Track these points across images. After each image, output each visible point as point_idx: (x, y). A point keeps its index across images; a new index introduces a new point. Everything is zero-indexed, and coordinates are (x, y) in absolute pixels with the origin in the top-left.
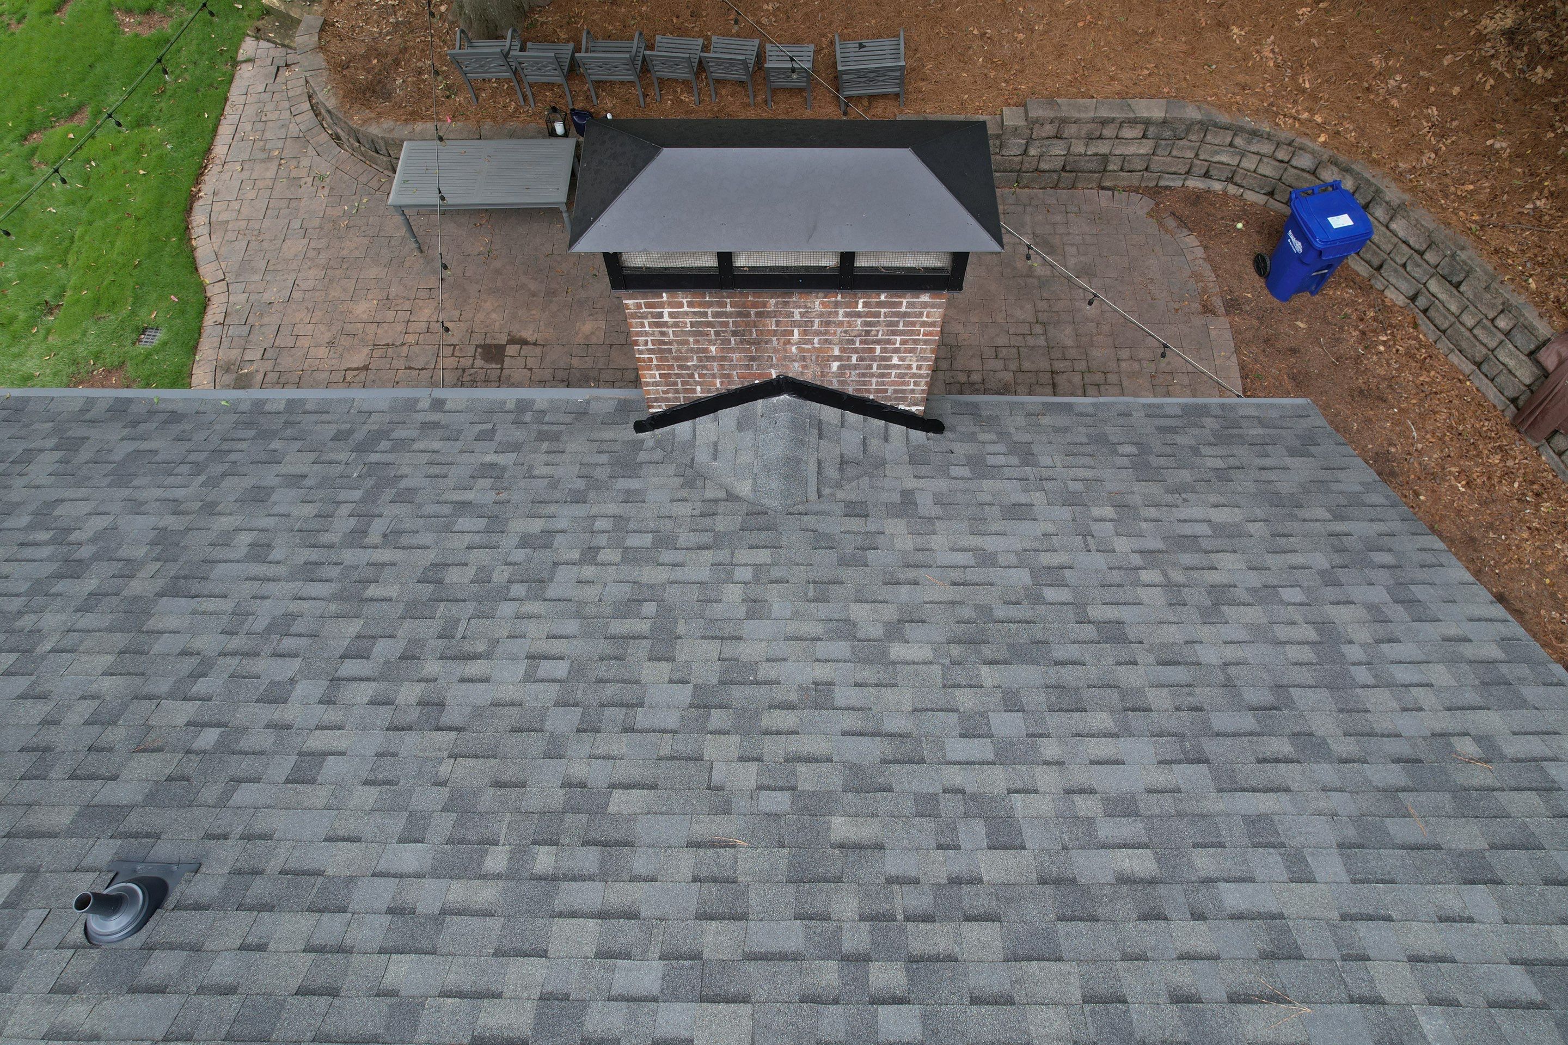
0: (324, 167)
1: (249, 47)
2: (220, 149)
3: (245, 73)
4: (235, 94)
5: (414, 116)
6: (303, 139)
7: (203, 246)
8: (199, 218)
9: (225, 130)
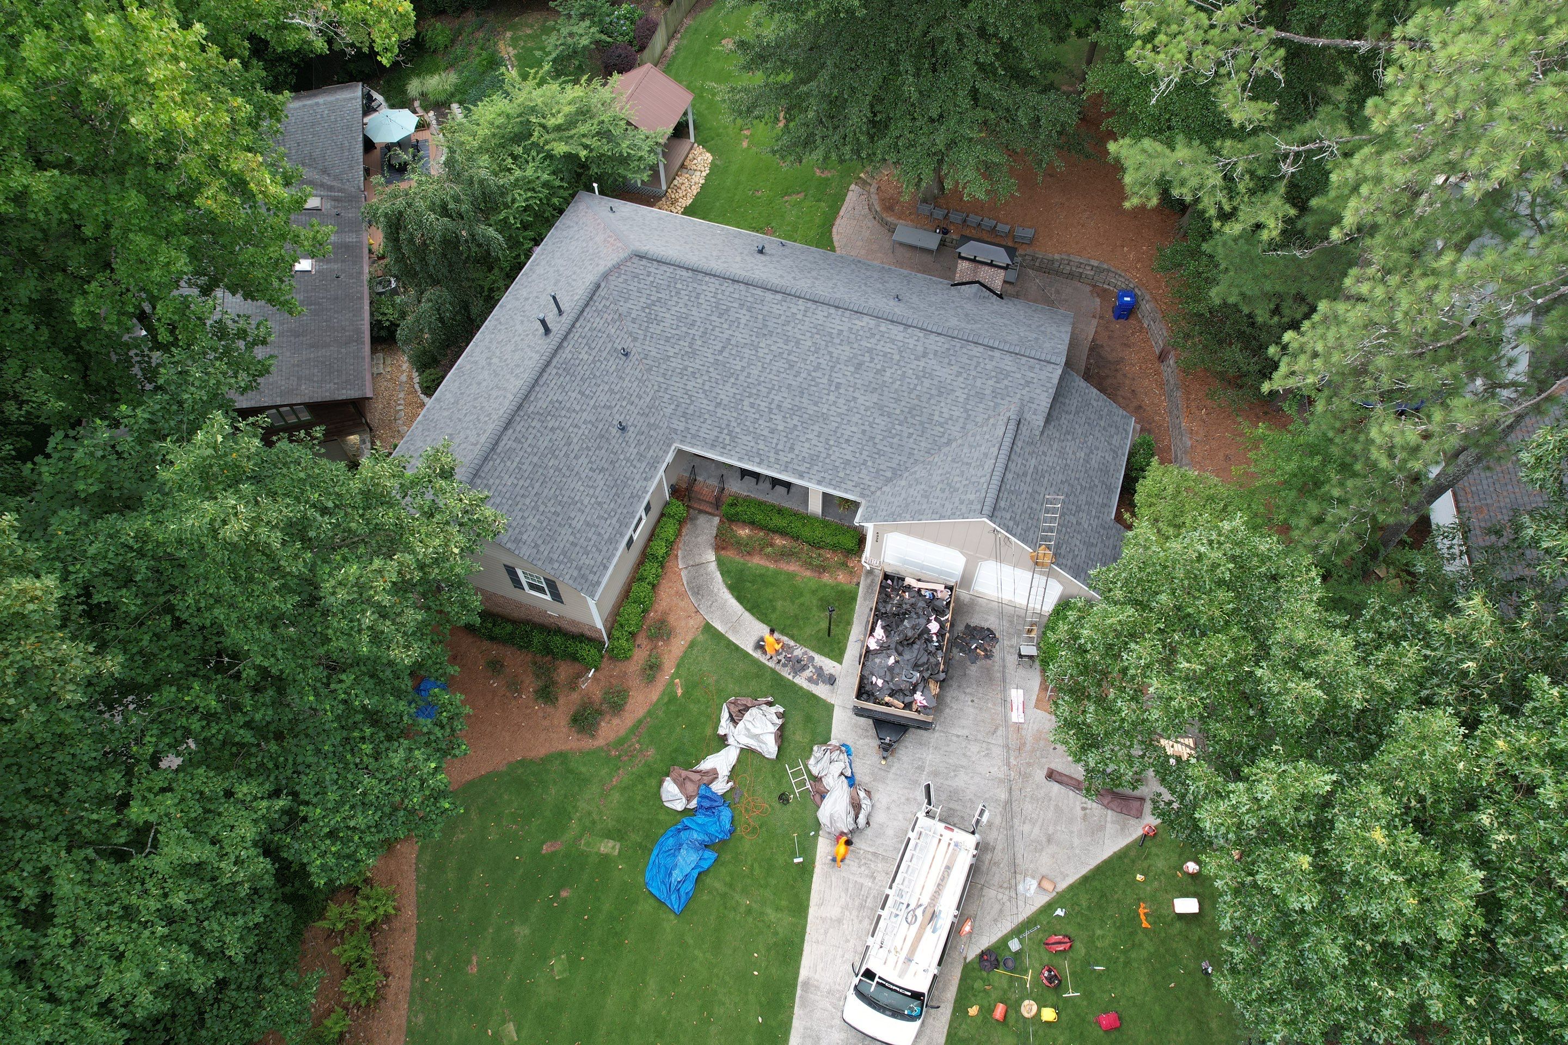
0: (870, 224)
1: (853, 187)
2: (841, 213)
3: (850, 193)
4: (847, 199)
5: (900, 218)
6: (865, 216)
7: (835, 237)
8: (834, 230)
9: (843, 209)
